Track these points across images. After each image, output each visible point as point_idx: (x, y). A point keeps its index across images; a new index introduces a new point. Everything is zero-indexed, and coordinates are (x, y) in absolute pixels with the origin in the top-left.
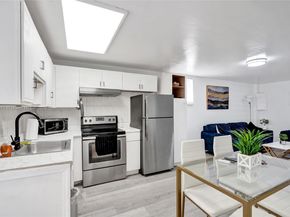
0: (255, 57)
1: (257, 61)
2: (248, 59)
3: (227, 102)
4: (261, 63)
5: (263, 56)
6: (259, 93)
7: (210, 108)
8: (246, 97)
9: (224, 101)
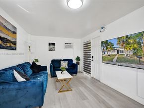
8: (26, 42)
9: (13, 41)
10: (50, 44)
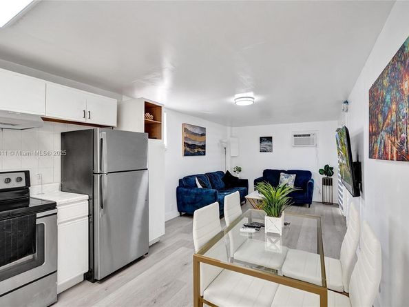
0: (245, 95)
1: (244, 99)
2: (237, 96)
3: (203, 147)
4: (249, 103)
5: (251, 94)
6: (231, 136)
7: (186, 154)
8: (221, 142)
9: (201, 145)
10: (262, 139)
